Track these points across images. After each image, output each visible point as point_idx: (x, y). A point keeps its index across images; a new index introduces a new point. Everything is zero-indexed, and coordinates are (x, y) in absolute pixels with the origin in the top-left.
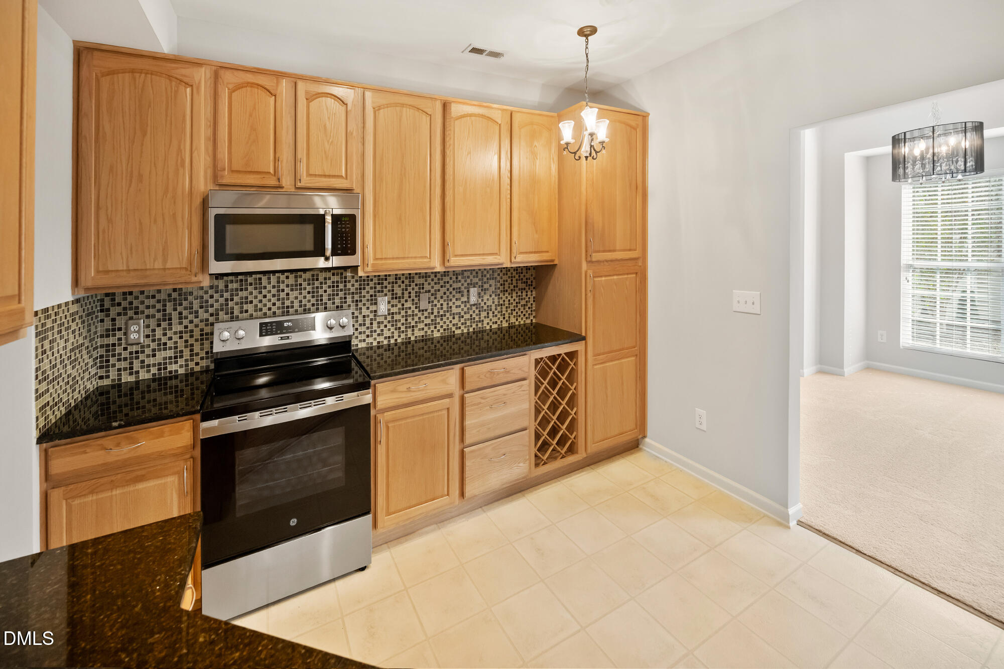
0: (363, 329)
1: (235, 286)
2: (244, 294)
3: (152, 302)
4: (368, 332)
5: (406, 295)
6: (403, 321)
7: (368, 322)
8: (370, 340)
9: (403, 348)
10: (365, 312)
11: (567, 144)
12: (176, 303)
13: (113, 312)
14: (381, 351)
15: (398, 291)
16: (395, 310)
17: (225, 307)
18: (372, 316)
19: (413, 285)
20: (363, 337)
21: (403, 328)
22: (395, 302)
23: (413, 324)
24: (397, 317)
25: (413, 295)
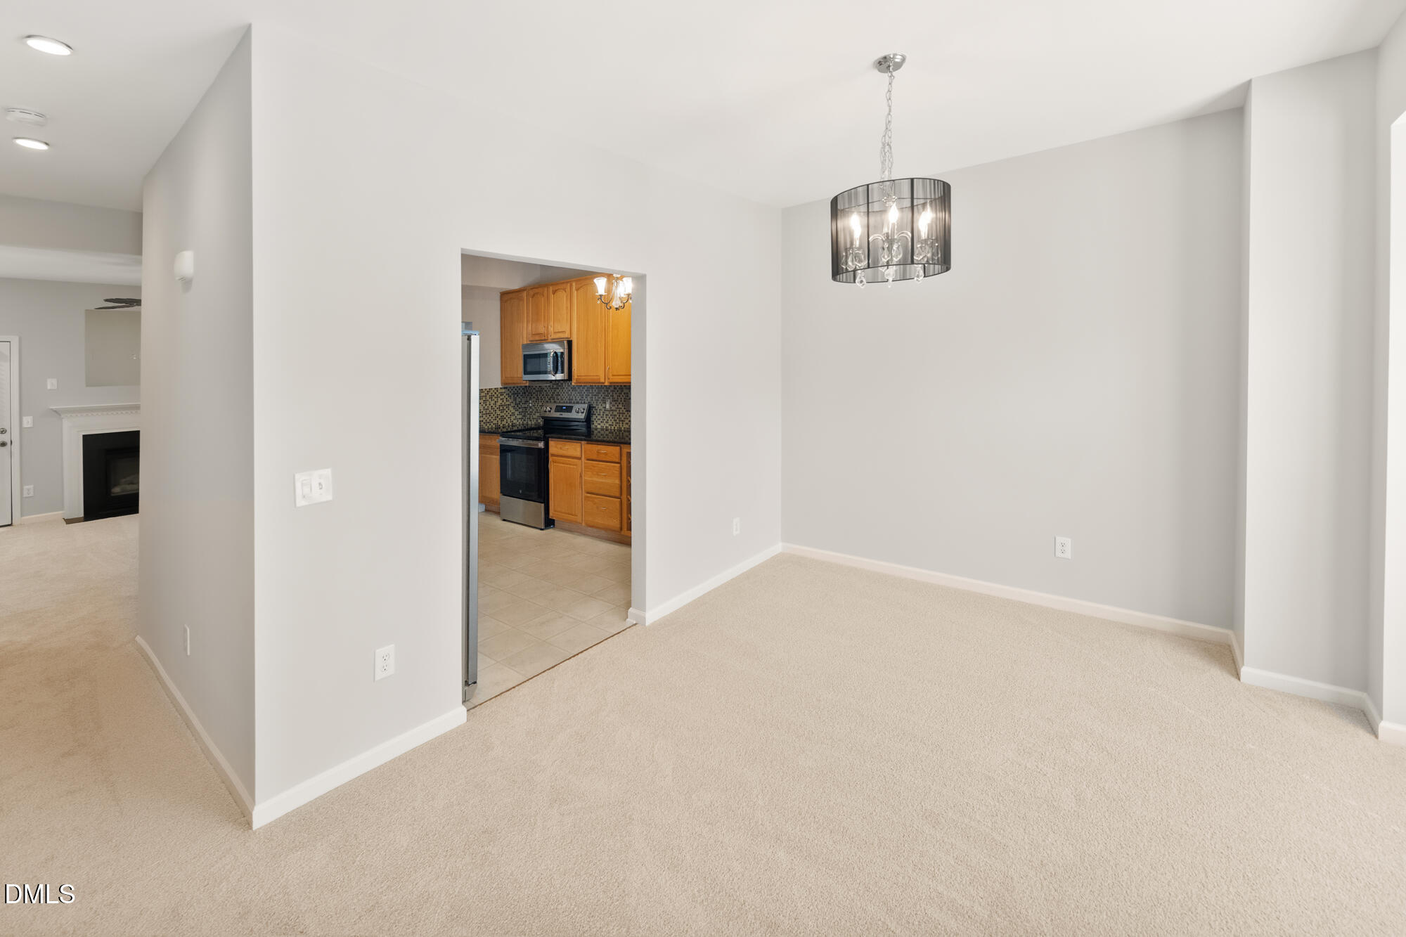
0: (599, 417)
1: (555, 386)
2: (558, 391)
3: (534, 391)
4: (601, 420)
5: (619, 400)
6: (618, 416)
7: (602, 414)
8: (602, 424)
9: (618, 433)
10: (600, 407)
11: (601, 296)
12: (541, 392)
13: (527, 394)
14: (607, 432)
15: (615, 396)
16: (613, 408)
17: (552, 397)
18: (603, 409)
19: (623, 393)
20: (599, 422)
21: (618, 421)
22: (614, 403)
23: (623, 419)
24: (615, 413)
25: (623, 400)
